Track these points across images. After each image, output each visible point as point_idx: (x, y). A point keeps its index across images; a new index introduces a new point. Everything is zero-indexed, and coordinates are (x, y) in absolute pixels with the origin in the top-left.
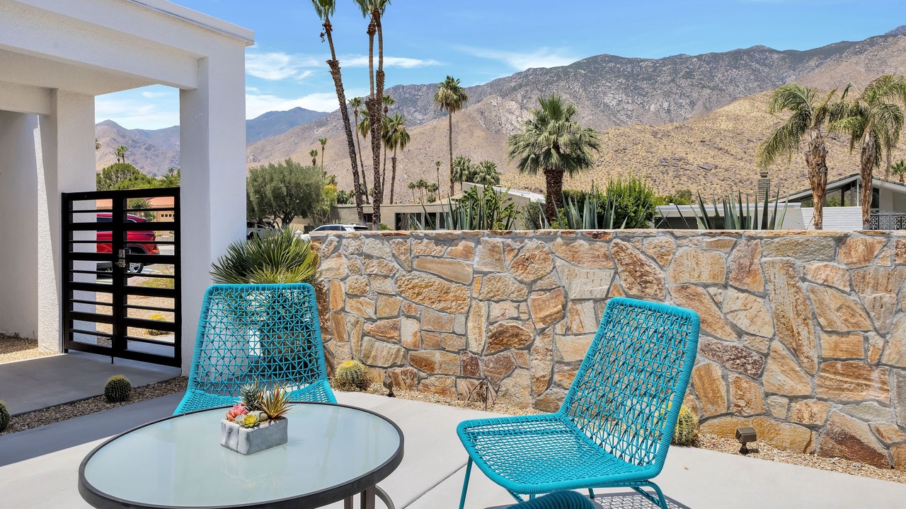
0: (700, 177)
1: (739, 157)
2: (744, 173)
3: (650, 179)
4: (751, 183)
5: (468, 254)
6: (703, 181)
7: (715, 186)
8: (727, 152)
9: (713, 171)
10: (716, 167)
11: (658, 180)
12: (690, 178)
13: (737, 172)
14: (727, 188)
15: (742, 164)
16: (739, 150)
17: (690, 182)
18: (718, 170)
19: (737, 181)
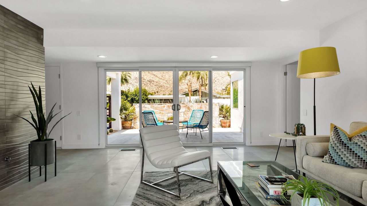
0: (148, 84)
1: (161, 78)
2: (162, 84)
3: (131, 85)
4: (164, 87)
5: (164, 107)
6: (149, 86)
7: (153, 87)
8: (156, 76)
9: (152, 82)
10: (153, 81)
11: (134, 85)
12: (145, 85)
13: (160, 83)
14: (157, 89)
15: (161, 80)
16: (160, 76)
17: (145, 86)
18: (154, 82)
19: (160, 86)
